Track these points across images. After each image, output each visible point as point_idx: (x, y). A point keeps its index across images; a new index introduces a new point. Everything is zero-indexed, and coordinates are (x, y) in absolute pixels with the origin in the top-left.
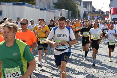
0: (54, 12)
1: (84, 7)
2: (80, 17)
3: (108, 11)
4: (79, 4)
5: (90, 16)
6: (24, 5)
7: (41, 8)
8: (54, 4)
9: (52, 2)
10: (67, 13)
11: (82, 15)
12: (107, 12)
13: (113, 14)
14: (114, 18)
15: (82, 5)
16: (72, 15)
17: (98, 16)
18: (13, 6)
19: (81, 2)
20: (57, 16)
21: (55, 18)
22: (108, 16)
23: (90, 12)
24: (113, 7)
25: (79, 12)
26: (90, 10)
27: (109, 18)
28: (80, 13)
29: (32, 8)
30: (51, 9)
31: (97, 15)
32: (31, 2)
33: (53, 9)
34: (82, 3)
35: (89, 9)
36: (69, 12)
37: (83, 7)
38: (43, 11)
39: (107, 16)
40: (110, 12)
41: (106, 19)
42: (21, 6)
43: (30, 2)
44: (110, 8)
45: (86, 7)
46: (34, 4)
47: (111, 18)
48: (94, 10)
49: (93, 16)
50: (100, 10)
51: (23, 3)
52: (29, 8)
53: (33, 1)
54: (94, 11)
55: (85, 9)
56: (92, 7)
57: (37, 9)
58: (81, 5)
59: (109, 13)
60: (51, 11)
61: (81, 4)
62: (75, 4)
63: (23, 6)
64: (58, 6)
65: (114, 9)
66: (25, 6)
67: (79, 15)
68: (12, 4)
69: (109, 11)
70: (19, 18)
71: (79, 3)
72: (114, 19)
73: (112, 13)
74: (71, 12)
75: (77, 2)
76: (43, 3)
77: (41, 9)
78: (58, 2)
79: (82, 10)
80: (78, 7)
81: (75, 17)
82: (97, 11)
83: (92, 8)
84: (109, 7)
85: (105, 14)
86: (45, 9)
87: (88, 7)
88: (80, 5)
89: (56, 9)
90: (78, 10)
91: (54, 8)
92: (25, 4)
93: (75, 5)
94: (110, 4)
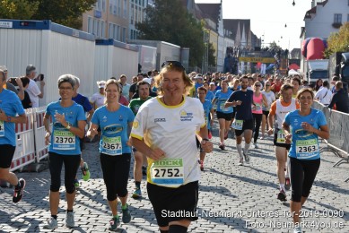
0: (136, 50)
1: (228, 37)
2: (214, 65)
3: (299, 50)
4: (211, 28)
5: (246, 64)
6: (48, 28)
7: (97, 37)
8: (139, 26)
9: (132, 21)
10: (177, 53)
11: (220, 59)
12: (296, 51)
13: (312, 58)
14: (315, 68)
15: (221, 31)
16: (190, 60)
17: (268, 65)
18: (13, 30)
19: (217, 22)
20: (146, 61)
21: (140, 67)
22: (299, 65)
23: (245, 52)
24: (313, 38)
25: (212, 51)
26: (243, 45)
27: (301, 70)
28: (215, 55)
29: (70, 38)
30: (130, 40)
31: (265, 60)
32: (70, 19)
33: (136, 41)
34: (221, 23)
35: (243, 41)
36: (181, 50)
37: (225, 36)
38: (102, 48)
39: (296, 63)
40: (305, 53)
41: (292, 72)
42: (39, 31)
43: (66, 18)
44: (304, 41)
45: (233, 37)
46: (78, 26)
47: (308, 70)
48: (257, 45)
49: (254, 64)
50: (274, 45)
51: (45, 23)
52: (61, 37)
53: (75, 17)
54: (258, 49)
55: (230, 43)
56: (250, 36)
57: (87, 42)
58: (219, 29)
59: (302, 56)
60: (128, 46)
61: (217, 26)
62: (200, 27)
63: (43, 31)
64: (149, 32)
65: (316, 42)
66: (50, 31)
67: (212, 60)
68: (11, 24)
69: (302, 49)
70: (33, 68)
71: (212, 23)
72: (315, 74)
73: (310, 53)
74: (187, 51)
75: (207, 20)
76: (105, 24)
77: (99, 42)
78: (149, 19)
79: (220, 44)
80: (208, 35)
81: (200, 65)
82: (267, 49)
83: (249, 41)
84: (301, 36)
85: (290, 56)
86: (110, 42)
87: (238, 36)
88: (216, 31)
89: (145, 41)
90: (210, 45)
91: (138, 38)
92: (50, 26)
93: (201, 29)
94: (303, 29)
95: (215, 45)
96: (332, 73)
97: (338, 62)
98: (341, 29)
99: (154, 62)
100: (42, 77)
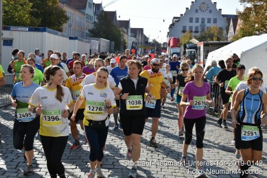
0: (89, 42)
1: (133, 36)
4: (125, 32)
5: (142, 49)
6: (45, 31)
7: (70, 36)
8: (90, 31)
12: (165, 43)
13: (172, 47)
14: (174, 51)
15: (129, 33)
16: (114, 47)
17: (152, 50)
18: (29, 32)
19: (127, 29)
20: (94, 48)
21: (90, 50)
22: (166, 50)
24: (173, 37)
25: (125, 43)
27: (167, 52)
28: (126, 45)
29: (56, 36)
30: (86, 37)
31: (150, 48)
32: (56, 27)
33: (88, 38)
34: (129, 30)
35: (140, 39)
36: (110, 42)
37: (131, 36)
38: (72, 41)
41: (163, 53)
43: (54, 27)
44: (169, 39)
45: (135, 36)
46: (61, 30)
47: (171, 52)
49: (145, 49)
50: (154, 40)
51: (44, 29)
52: (52, 35)
53: (59, 26)
54: (147, 42)
55: (134, 39)
56: (143, 36)
57: (65, 38)
59: (168, 46)
60: (85, 40)
62: (119, 31)
63: (43, 33)
64: (95, 34)
65: (174, 39)
66: (46, 33)
68: (27, 29)
69: (168, 43)
70: (38, 50)
71: (125, 30)
73: (171, 45)
74: (113, 43)
75: (123, 28)
76: (73, 30)
77: (71, 38)
78: (95, 28)
79: (129, 40)
80: (123, 36)
81: (119, 50)
82: (151, 42)
83: (143, 38)
84: (167, 37)
85: (162, 46)
86: (76, 38)
87: (138, 36)
88: (127, 33)
89: (93, 38)
90: (124, 40)
91: (90, 37)
92: (47, 30)
93: (120, 33)
94: (168, 33)
95: (126, 40)
96: (182, 54)
97: (185, 49)
98: (186, 33)
99: (97, 48)
100: (43, 54)
